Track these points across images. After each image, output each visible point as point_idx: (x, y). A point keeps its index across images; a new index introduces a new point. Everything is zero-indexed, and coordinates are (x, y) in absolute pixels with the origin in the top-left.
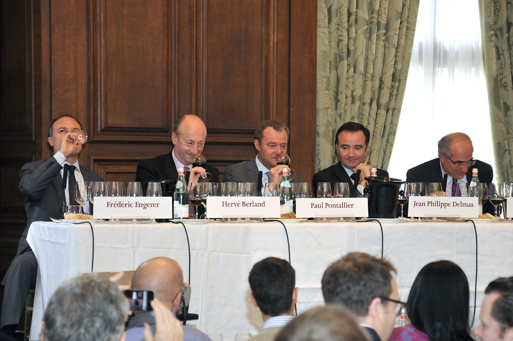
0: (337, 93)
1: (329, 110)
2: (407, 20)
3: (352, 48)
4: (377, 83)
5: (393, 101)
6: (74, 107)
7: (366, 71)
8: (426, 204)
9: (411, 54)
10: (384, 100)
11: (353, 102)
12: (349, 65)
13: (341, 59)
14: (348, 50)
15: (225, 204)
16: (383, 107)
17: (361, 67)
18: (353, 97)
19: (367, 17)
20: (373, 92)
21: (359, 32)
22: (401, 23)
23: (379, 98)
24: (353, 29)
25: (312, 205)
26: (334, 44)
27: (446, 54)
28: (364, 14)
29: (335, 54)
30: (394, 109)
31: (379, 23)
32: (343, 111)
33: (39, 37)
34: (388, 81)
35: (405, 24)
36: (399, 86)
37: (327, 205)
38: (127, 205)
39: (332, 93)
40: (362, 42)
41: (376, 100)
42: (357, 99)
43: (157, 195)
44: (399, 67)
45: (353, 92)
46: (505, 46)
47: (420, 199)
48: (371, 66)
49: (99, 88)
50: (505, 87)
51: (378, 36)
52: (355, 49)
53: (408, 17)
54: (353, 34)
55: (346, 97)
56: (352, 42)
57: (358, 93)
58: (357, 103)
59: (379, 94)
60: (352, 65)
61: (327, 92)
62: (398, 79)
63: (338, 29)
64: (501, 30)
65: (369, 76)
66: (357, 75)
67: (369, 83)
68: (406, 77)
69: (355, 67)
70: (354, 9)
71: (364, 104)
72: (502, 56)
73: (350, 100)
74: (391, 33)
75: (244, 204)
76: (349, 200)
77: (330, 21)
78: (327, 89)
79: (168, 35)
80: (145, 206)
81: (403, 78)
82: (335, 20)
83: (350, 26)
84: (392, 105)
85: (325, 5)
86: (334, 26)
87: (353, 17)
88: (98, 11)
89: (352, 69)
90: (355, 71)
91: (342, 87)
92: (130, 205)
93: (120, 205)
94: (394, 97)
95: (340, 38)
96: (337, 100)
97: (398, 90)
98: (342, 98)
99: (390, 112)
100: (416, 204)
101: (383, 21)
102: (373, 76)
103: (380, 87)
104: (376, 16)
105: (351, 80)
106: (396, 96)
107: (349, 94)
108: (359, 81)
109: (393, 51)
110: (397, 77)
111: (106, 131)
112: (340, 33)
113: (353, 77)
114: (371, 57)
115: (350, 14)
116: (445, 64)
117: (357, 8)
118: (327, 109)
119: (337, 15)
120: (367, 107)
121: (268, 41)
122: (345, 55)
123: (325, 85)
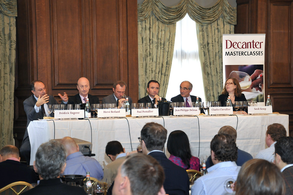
0: (146, 69)
1: (143, 76)
2: (171, 42)
3: (151, 52)
4: (161, 65)
5: (167, 72)
6: (46, 77)
7: (156, 61)
8: (180, 110)
9: (173, 54)
10: (164, 72)
11: (152, 73)
12: (150, 59)
13: (147, 56)
14: (150, 53)
15: (105, 112)
16: (163, 74)
17: (155, 60)
18: (152, 71)
19: (156, 41)
20: (160, 69)
21: (154, 46)
22: (169, 43)
23: (162, 71)
24: (151, 45)
25: (138, 111)
26: (144, 51)
27: (186, 54)
28: (155, 40)
29: (145, 55)
30: (167, 75)
31: (161, 43)
32: (148, 76)
33: (32, 50)
34: (165, 65)
35: (170, 43)
36: (169, 66)
37: (143, 111)
38: (67, 113)
39: (144, 69)
40: (155, 50)
41: (161, 72)
42: (153, 71)
43: (79, 109)
44: (169, 59)
45: (152, 69)
46: (207, 51)
47: (178, 108)
48: (158, 59)
49: (56, 69)
50: (207, 66)
51: (161, 48)
52: (152, 53)
53: (172, 41)
54: (151, 47)
55: (150, 71)
56: (151, 50)
57: (154, 69)
58: (154, 73)
59: (162, 69)
60: (151, 59)
61: (142, 69)
62: (169, 64)
63: (146, 45)
64: (205, 45)
65: (158, 63)
66: (153, 62)
67: (158, 65)
68: (171, 63)
69: (152, 60)
70: (151, 38)
71: (156, 73)
72: (206, 55)
73: (151, 72)
74: (165, 47)
75: (112, 112)
76: (151, 110)
77: (143, 43)
78: (142, 68)
79: (81, 48)
80: (74, 113)
81: (170, 63)
82: (144, 42)
83: (150, 44)
84: (167, 74)
85: (140, 37)
86: (144, 44)
87: (151, 41)
88: (55, 40)
89: (151, 60)
90: (152, 61)
91: (148, 67)
92: (68, 113)
93: (64, 113)
94: (167, 70)
95: (146, 49)
96: (146, 72)
97: (168, 68)
98: (148, 71)
99: (166, 76)
100: (176, 110)
101: (162, 42)
102: (159, 63)
103: (162, 67)
104: (159, 40)
105: (151, 64)
106: (168, 70)
107: (151, 70)
108: (154, 64)
109: (166, 53)
110: (168, 63)
111: (59, 85)
112: (147, 47)
113: (152, 63)
114: (158, 56)
115: (150, 40)
116: (185, 58)
117: (153, 38)
118: (142, 75)
119: (145, 40)
120: (157, 75)
121: (119, 50)
122: (149, 55)
123: (142, 66)
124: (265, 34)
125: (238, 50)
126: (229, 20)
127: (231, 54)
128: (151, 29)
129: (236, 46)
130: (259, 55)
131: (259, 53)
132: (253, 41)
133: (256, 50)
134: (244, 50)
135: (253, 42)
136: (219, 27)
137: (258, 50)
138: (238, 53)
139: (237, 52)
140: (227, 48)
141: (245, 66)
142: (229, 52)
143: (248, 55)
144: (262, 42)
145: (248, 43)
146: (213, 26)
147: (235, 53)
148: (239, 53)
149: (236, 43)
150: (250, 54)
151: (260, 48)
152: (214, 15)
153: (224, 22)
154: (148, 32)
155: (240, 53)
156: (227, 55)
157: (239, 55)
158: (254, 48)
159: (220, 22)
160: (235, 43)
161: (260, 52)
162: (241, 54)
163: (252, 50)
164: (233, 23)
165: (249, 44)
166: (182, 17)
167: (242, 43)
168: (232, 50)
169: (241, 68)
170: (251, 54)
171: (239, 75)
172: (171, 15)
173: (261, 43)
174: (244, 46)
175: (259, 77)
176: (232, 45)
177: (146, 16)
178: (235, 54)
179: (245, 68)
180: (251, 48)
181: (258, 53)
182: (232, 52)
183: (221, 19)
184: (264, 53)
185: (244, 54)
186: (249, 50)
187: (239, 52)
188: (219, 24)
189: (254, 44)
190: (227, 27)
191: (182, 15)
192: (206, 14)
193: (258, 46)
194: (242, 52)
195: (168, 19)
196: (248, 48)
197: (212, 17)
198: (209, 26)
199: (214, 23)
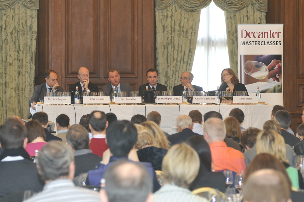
0: (168, 57)
1: (164, 64)
2: (194, 29)
4: (183, 53)
7: (178, 49)
8: (163, 99)
9: (196, 42)
10: (185, 60)
12: (171, 47)
13: (169, 45)
14: (171, 41)
15: (90, 99)
16: (185, 63)
17: (176, 48)
18: (173, 59)
19: (178, 29)
20: (181, 57)
21: (175, 34)
22: (192, 31)
24: (173, 33)
25: (121, 99)
26: (166, 39)
27: (213, 42)
28: (177, 28)
29: (167, 43)
30: (190, 64)
31: (183, 31)
32: (169, 64)
33: (48, 41)
34: (187, 53)
35: (194, 31)
36: (192, 54)
37: (126, 99)
39: (165, 57)
40: (177, 38)
41: (182, 60)
42: (175, 60)
44: (192, 47)
46: (235, 39)
48: (180, 47)
50: (236, 55)
51: (183, 36)
52: (174, 41)
53: (195, 28)
54: (173, 35)
55: (171, 59)
56: (172, 38)
57: (175, 57)
58: (175, 61)
59: (184, 57)
60: (173, 47)
61: (163, 57)
62: (191, 52)
63: (167, 33)
64: (233, 33)
65: (180, 51)
67: (180, 54)
68: (195, 52)
70: (173, 26)
71: (178, 62)
72: (234, 43)
73: (172, 60)
74: (188, 35)
75: (97, 99)
77: (164, 30)
78: (163, 56)
79: (95, 38)
80: (61, 100)
81: (193, 51)
82: (166, 30)
83: (172, 32)
84: (189, 62)
85: (161, 25)
86: (165, 32)
87: (173, 29)
88: (69, 30)
90: (174, 49)
91: (169, 55)
92: (56, 99)
93: (53, 99)
94: (190, 59)
95: (168, 37)
96: (167, 60)
97: (191, 56)
98: (169, 59)
99: (188, 65)
100: (159, 99)
101: (185, 30)
102: (181, 51)
103: (184, 55)
104: (182, 28)
105: (172, 52)
107: (172, 58)
108: (176, 52)
109: (189, 41)
110: (191, 51)
111: (72, 73)
112: (168, 35)
114: (180, 44)
117: (175, 25)
118: (162, 64)
119: (167, 28)
120: (179, 63)
121: (134, 39)
122: (170, 43)
123: (162, 54)
124: (283, 24)
125: (254, 40)
126: (259, 7)
127: (246, 44)
128: (173, 18)
129: (252, 36)
130: (277, 45)
131: (277, 43)
132: (270, 31)
133: (273, 40)
134: (260, 40)
135: (270, 32)
136: (248, 14)
137: (276, 40)
138: (254, 43)
139: (253, 42)
140: (242, 37)
141: (261, 56)
142: (244, 42)
143: (265, 45)
144: (280, 32)
145: (265, 33)
146: (241, 13)
147: (250, 42)
148: (255, 43)
149: (252, 33)
150: (267, 44)
151: (278, 38)
152: (242, 3)
153: (254, 9)
154: (169, 19)
155: (256, 42)
156: (243, 45)
157: (255, 45)
158: (271, 37)
159: (250, 9)
160: (251, 33)
161: (277, 42)
162: (257, 44)
163: (269, 40)
164: (264, 11)
165: (266, 34)
166: (206, 4)
167: (258, 33)
168: (248, 39)
169: (257, 58)
170: (268, 43)
171: (255, 65)
172: (194, 3)
173: (278, 33)
174: (261, 36)
175: (277, 67)
176: (248, 35)
177: (166, 4)
178: (250, 44)
179: (261, 58)
180: (268, 38)
181: (275, 43)
182: (247, 42)
183: (250, 6)
184: (282, 43)
185: (260, 44)
186: (266, 40)
187: (255, 42)
188: (248, 11)
189: (271, 34)
190: (258, 14)
191: (207, 2)
192: (233, 2)
193: (276, 36)
194: (258, 42)
195: (190, 6)
196: (265, 38)
197: (240, 4)
198: (238, 13)
199: (243, 10)
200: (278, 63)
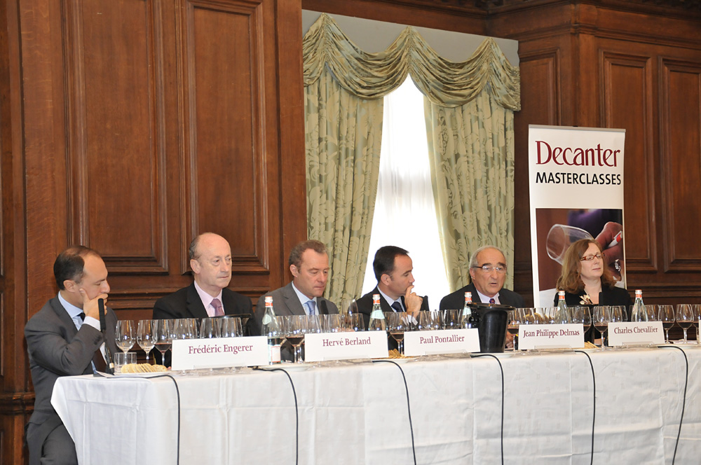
2: (373, 147)
3: (324, 174)
4: (348, 210)
5: (364, 228)
7: (337, 198)
8: (536, 334)
9: (377, 180)
10: (356, 228)
11: (326, 229)
12: (321, 191)
13: (313, 185)
14: (320, 176)
16: (355, 233)
18: (326, 224)
19: (336, 143)
20: (345, 219)
21: (330, 158)
22: (368, 150)
23: (351, 226)
24: (324, 155)
25: (422, 339)
28: (333, 140)
30: (364, 237)
31: (347, 150)
34: (359, 208)
35: (371, 151)
36: (368, 212)
37: (437, 339)
38: (214, 350)
40: (332, 165)
41: (348, 227)
42: (330, 226)
44: (368, 194)
45: (326, 218)
46: (455, 177)
48: (342, 192)
50: (456, 215)
51: (347, 162)
52: (326, 176)
53: (373, 144)
54: (324, 161)
55: (320, 224)
56: (323, 167)
57: (331, 219)
58: (331, 231)
59: (351, 221)
60: (324, 191)
64: (449, 160)
65: (341, 203)
66: (329, 201)
67: (341, 210)
68: (374, 205)
69: (327, 193)
70: (324, 135)
71: (337, 231)
72: (451, 186)
73: (323, 227)
74: (359, 160)
75: (348, 342)
81: (371, 204)
83: (321, 151)
84: (363, 233)
86: (307, 151)
87: (323, 143)
89: (324, 195)
90: (327, 198)
91: (315, 214)
92: (217, 350)
94: (365, 225)
97: (367, 217)
98: (315, 224)
99: (362, 238)
100: (525, 334)
101: (351, 148)
102: (344, 203)
103: (352, 214)
104: (344, 142)
105: (324, 206)
106: (366, 223)
107: (323, 221)
108: (332, 207)
109: (362, 177)
110: (367, 204)
113: (325, 203)
114: (342, 183)
115: (320, 140)
117: (327, 134)
119: (307, 140)
120: (340, 235)
122: (317, 180)
124: (625, 130)
125: (565, 169)
127: (549, 180)
128: (324, 111)
129: (560, 159)
130: (613, 183)
131: (613, 179)
132: (599, 146)
133: (605, 170)
134: (579, 170)
135: (599, 149)
136: (480, 114)
137: (611, 171)
138: (566, 176)
139: (563, 174)
140: (539, 162)
141: (582, 211)
142: (544, 174)
143: (588, 183)
144: (619, 151)
145: (587, 151)
146: (466, 112)
147: (558, 175)
148: (568, 178)
149: (561, 150)
150: (593, 181)
151: (615, 166)
152: (474, 83)
153: (490, 103)
154: (315, 117)
155: (570, 176)
156: (542, 181)
157: (569, 183)
159: (483, 101)
160: (558, 151)
161: (614, 177)
162: (571, 180)
163: (597, 170)
165: (590, 153)
166: (399, 81)
167: (573, 151)
168: (551, 168)
169: (574, 217)
170: (595, 180)
171: (569, 235)
172: (373, 76)
173: (615, 152)
174: (579, 160)
175: (614, 242)
176: (552, 155)
177: (311, 74)
178: (558, 180)
179: (582, 216)
180: (593, 164)
181: (610, 177)
182: (551, 174)
183: (484, 93)
184: (622, 178)
185: (578, 180)
186: (590, 170)
187: (568, 174)
188: (480, 107)
191: (400, 76)
192: (455, 79)
193: (610, 161)
194: (574, 174)
195: (365, 85)
196: (587, 164)
197: (469, 86)
198: (459, 111)
199: (469, 105)
200: (616, 230)
